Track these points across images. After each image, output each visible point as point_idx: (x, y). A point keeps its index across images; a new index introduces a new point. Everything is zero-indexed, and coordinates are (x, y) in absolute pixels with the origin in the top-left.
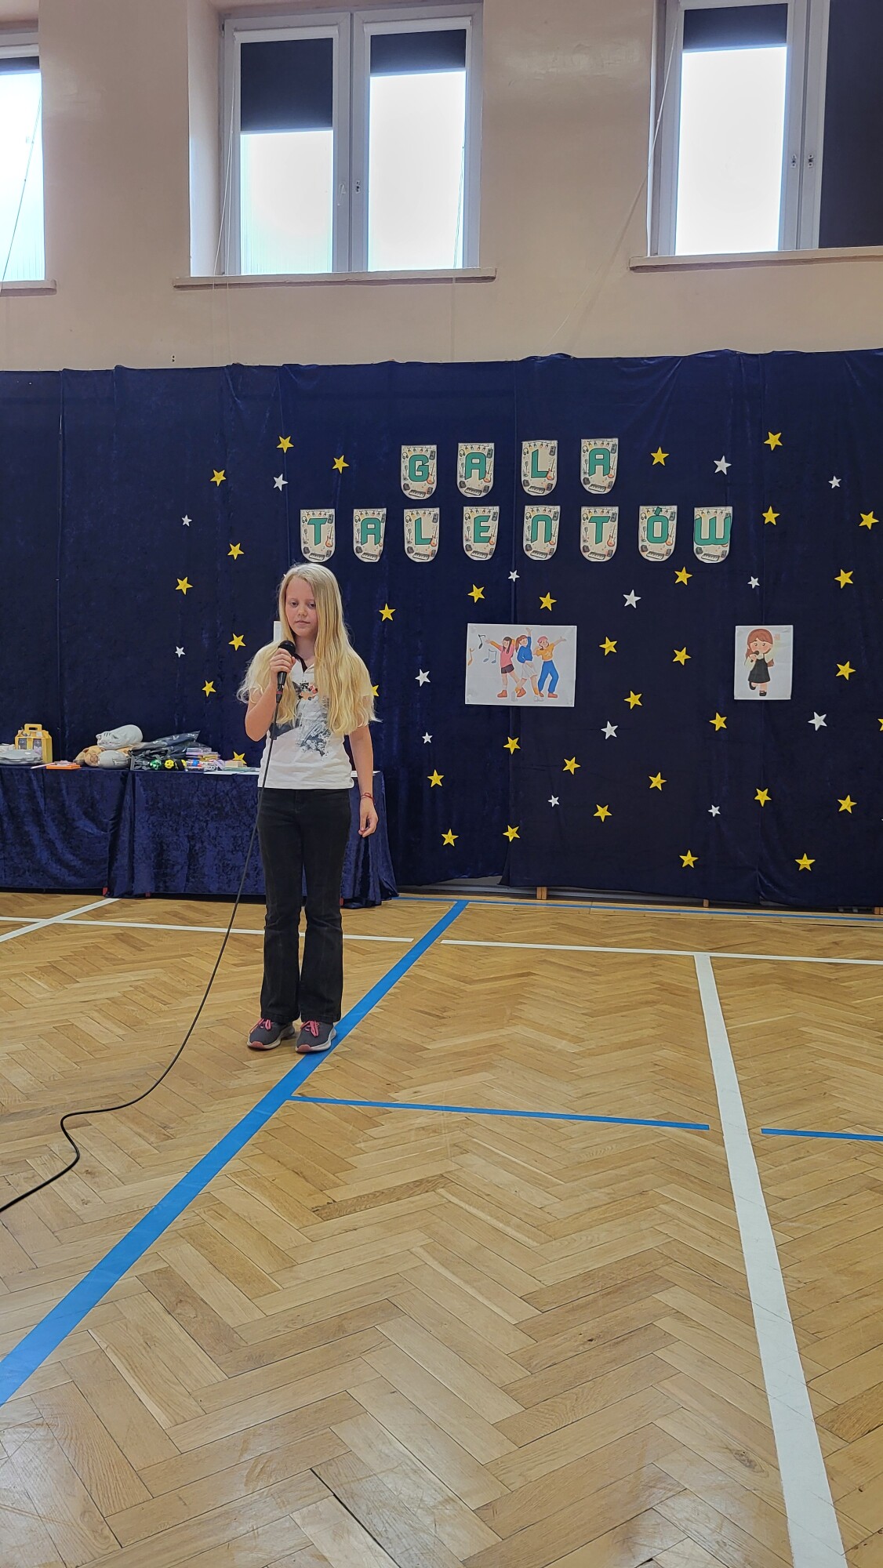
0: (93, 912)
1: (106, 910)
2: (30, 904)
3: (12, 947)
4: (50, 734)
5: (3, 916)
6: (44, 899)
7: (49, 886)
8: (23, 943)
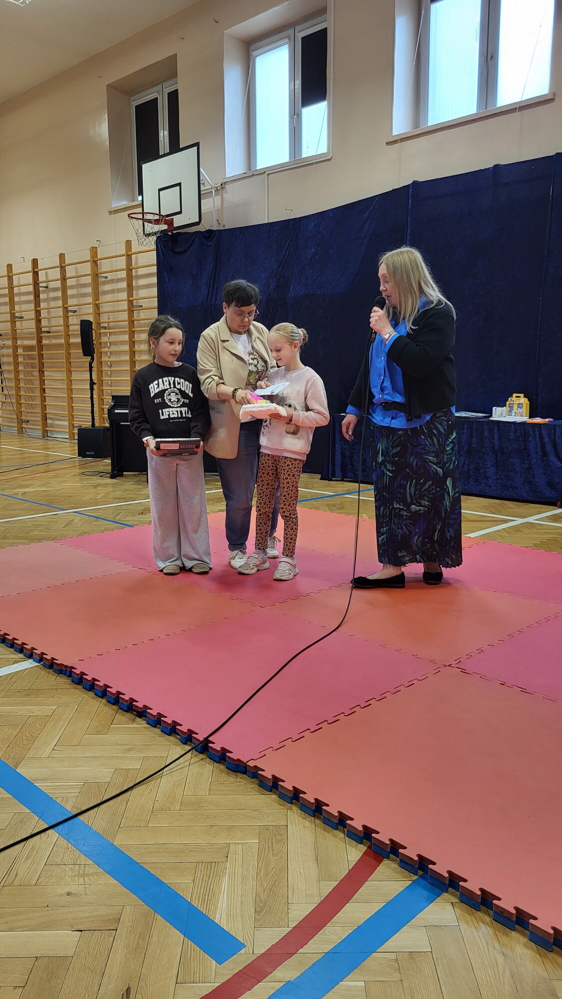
0: (552, 516)
1: (560, 516)
2: (511, 508)
3: (503, 535)
4: (529, 400)
5: (495, 514)
6: (521, 506)
7: (524, 498)
8: (508, 532)
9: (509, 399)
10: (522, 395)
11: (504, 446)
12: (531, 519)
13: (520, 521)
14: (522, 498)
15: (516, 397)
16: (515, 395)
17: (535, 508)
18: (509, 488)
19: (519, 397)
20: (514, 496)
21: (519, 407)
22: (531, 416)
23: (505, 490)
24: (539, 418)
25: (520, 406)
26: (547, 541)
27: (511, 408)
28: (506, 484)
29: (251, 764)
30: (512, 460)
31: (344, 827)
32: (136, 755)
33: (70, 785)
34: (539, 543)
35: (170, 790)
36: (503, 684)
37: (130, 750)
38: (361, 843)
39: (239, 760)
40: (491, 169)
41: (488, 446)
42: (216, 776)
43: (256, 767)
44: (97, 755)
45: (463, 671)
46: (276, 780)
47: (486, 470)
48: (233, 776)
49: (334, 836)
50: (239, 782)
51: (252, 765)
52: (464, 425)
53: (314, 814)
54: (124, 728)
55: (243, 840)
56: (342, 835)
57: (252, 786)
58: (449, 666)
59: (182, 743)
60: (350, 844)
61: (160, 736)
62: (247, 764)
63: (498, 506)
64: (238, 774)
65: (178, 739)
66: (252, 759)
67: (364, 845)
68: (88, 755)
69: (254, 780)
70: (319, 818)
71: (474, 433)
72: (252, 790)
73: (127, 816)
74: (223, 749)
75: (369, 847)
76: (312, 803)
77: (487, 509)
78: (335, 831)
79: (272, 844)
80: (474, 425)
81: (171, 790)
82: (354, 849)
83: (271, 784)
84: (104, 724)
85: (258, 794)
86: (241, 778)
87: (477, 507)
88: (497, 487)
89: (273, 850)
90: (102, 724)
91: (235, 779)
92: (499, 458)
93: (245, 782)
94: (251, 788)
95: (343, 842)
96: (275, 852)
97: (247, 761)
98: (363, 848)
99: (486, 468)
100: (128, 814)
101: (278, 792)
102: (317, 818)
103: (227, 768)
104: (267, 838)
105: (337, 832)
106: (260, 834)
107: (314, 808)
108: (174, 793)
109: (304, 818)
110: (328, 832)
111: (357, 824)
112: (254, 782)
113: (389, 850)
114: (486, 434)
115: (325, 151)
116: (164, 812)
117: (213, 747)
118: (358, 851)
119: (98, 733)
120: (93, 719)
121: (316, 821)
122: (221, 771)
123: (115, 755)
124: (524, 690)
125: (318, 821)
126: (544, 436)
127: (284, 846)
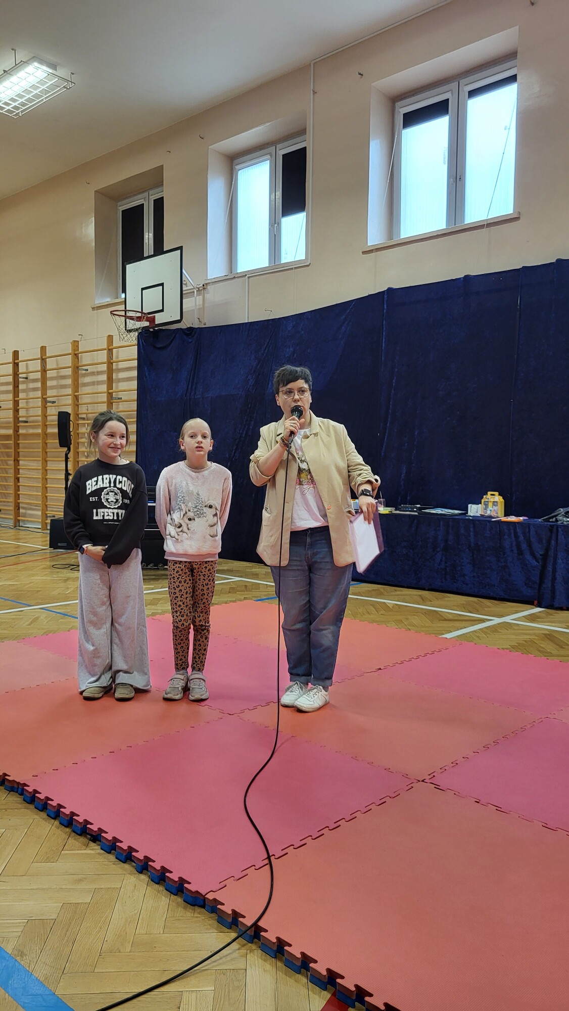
0: (529, 616)
1: (537, 616)
2: (489, 607)
3: (480, 635)
4: (503, 498)
5: (471, 612)
6: (497, 604)
7: (500, 596)
8: (485, 633)
9: (484, 496)
10: (497, 493)
11: (480, 544)
12: (508, 619)
13: (497, 621)
14: (499, 597)
15: (492, 495)
16: (489, 493)
17: (512, 607)
18: (486, 586)
19: (493, 495)
20: (492, 594)
21: (495, 505)
22: (506, 515)
23: (483, 588)
24: (513, 517)
25: (495, 503)
26: (524, 642)
27: (486, 505)
28: (483, 582)
29: (210, 896)
30: (488, 558)
31: (307, 971)
32: (86, 887)
33: (13, 923)
34: (516, 644)
35: (121, 927)
36: (478, 802)
37: (80, 880)
38: (325, 989)
39: (197, 892)
40: (462, 279)
41: (464, 543)
42: (172, 911)
43: (215, 900)
44: (44, 887)
45: (437, 787)
46: (236, 915)
47: (463, 567)
48: (191, 911)
49: (296, 981)
50: (197, 917)
51: (211, 898)
52: (440, 523)
53: (276, 956)
54: (74, 854)
55: (198, 987)
56: (304, 980)
57: (210, 922)
58: (423, 781)
59: (138, 872)
60: (313, 991)
61: (114, 864)
62: (206, 896)
63: (475, 605)
64: (196, 908)
65: (133, 866)
66: (212, 891)
67: (328, 992)
68: (35, 887)
69: (213, 915)
70: (281, 960)
71: (450, 531)
72: (209, 927)
73: (73, 959)
74: (180, 878)
75: (334, 995)
76: (274, 943)
77: (464, 608)
78: (297, 975)
79: (229, 992)
80: (451, 523)
81: (123, 928)
82: (316, 997)
83: (230, 920)
84: (54, 849)
85: (217, 932)
86: (199, 913)
87: (454, 606)
88: (474, 585)
89: (229, 1000)
90: (53, 850)
91: (192, 914)
92: (475, 556)
93: (204, 918)
94: (210, 925)
95: (306, 988)
96: (231, 1001)
97: (206, 893)
98: (327, 995)
99: (463, 566)
100: (73, 957)
101: (238, 930)
102: (279, 959)
103: (184, 901)
104: (224, 984)
105: (299, 976)
106: (216, 980)
107: (275, 948)
108: (125, 932)
109: (265, 961)
110: (290, 977)
111: (321, 968)
112: (213, 917)
113: (354, 998)
114: (462, 531)
115: (303, 258)
116: (114, 954)
117: (170, 877)
118: (321, 999)
119: (48, 860)
120: (44, 844)
121: (278, 963)
122: (178, 905)
123: (64, 887)
124: (499, 809)
125: (279, 964)
126: (519, 534)
127: (241, 995)
